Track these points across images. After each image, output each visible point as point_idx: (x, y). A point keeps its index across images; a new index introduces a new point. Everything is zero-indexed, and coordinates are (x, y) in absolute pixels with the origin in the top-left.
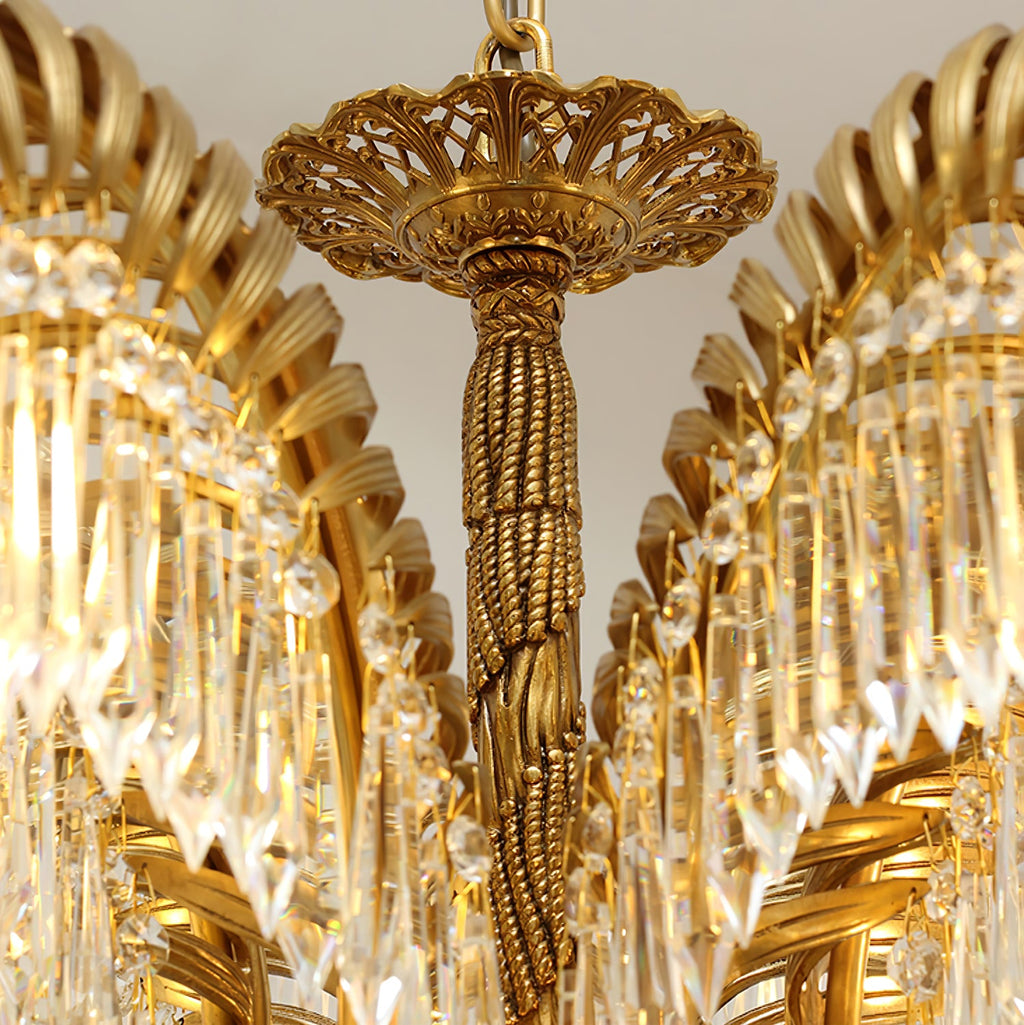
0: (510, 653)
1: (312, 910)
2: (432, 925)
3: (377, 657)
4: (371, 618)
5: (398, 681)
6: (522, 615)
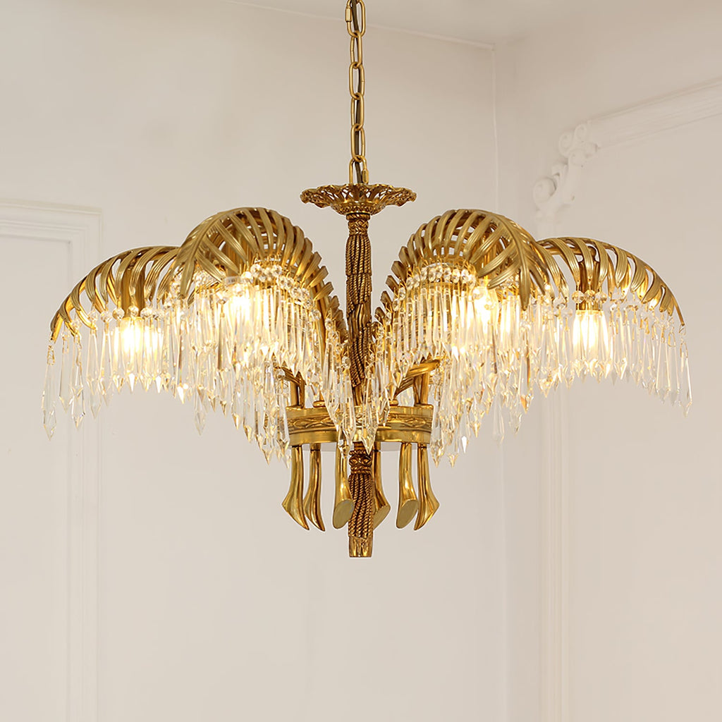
0: (356, 306)
3: (328, 328)
4: (327, 318)
6: (358, 298)
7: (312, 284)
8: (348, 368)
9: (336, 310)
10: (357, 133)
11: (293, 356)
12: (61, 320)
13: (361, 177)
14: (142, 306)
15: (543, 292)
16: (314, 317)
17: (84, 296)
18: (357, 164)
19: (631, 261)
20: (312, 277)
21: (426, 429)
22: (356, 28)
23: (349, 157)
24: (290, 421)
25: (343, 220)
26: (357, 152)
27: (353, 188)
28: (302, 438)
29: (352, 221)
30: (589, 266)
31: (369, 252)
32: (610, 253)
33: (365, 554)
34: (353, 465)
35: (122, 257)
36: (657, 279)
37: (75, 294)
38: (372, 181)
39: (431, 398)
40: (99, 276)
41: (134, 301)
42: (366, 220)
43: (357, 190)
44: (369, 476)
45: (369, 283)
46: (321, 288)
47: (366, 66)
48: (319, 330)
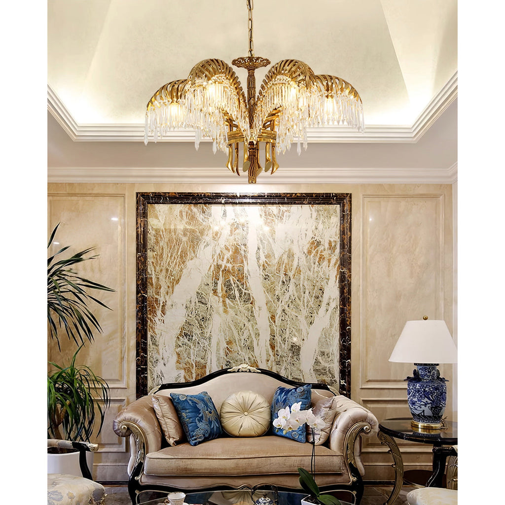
0: (250, 98)
1: (237, 118)
2: (245, 118)
3: (241, 101)
4: (241, 98)
5: (242, 103)
6: (251, 95)
7: (235, 86)
8: (248, 115)
9: (243, 96)
10: (250, 42)
11: (229, 108)
12: (150, 104)
13: (252, 55)
14: (177, 99)
15: (314, 85)
16: (236, 98)
17: (158, 97)
18: (251, 52)
19: (343, 82)
20: (235, 84)
21: (274, 138)
22: (250, 7)
23: (248, 50)
24: (228, 136)
25: (246, 70)
26: (251, 48)
27: (249, 57)
28: (232, 141)
29: (249, 70)
30: (330, 84)
31: (255, 81)
32: (337, 81)
33: (254, 182)
34: (250, 152)
35: (170, 83)
36: (352, 87)
37: (155, 95)
38: (256, 55)
39: (276, 129)
40: (163, 91)
41: (175, 97)
42: (254, 70)
43: (251, 59)
44: (255, 156)
45: (255, 91)
46: (238, 88)
47: (253, 20)
48: (238, 102)
